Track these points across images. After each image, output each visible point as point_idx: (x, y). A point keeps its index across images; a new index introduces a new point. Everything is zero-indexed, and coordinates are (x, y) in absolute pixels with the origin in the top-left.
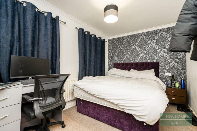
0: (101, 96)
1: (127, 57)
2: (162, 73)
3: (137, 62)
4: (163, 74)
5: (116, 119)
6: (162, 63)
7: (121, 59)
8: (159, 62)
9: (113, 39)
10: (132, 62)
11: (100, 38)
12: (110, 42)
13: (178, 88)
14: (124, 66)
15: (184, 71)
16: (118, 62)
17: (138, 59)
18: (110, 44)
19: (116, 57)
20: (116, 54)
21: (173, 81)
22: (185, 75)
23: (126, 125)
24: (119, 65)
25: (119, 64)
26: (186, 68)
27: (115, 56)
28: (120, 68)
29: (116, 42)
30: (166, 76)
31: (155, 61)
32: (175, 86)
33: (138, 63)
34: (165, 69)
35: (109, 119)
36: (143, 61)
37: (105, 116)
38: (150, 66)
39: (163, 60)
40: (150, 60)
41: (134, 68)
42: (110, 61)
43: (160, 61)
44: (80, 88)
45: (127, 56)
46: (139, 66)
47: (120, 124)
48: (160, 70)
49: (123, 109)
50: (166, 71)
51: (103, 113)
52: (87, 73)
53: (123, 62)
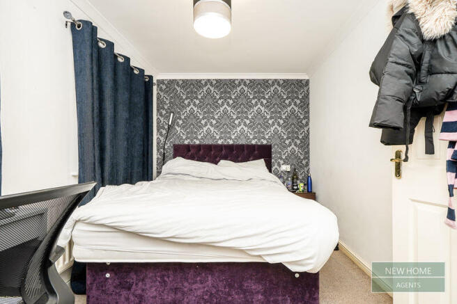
0: (197, 237)
1: (208, 132)
2: (276, 166)
3: (231, 142)
4: (278, 167)
5: (231, 286)
6: (276, 146)
7: (192, 134)
8: (271, 146)
9: (172, 82)
10: (220, 142)
11: (142, 71)
12: (164, 87)
13: (303, 191)
14: (201, 153)
15: (306, 160)
16: (186, 142)
17: (233, 137)
18: (162, 94)
19: (178, 129)
20: (181, 122)
21: (295, 180)
22: (308, 168)
23: (258, 292)
24: (189, 151)
25: (188, 147)
26: (309, 156)
27: (176, 127)
28: (192, 158)
29: (178, 89)
30: (282, 172)
31: (265, 142)
32: (298, 189)
33: (232, 145)
34: (281, 159)
35: (211, 294)
36: (242, 142)
37: (199, 288)
38: (256, 152)
39: (278, 142)
40: (256, 140)
41: (226, 158)
42: (162, 139)
43: (273, 142)
44: (112, 227)
45: (209, 128)
46: (234, 152)
47: (242, 296)
48: (273, 160)
49: (260, 256)
50: (282, 162)
51: (195, 282)
52: (106, 174)
53: (197, 142)
